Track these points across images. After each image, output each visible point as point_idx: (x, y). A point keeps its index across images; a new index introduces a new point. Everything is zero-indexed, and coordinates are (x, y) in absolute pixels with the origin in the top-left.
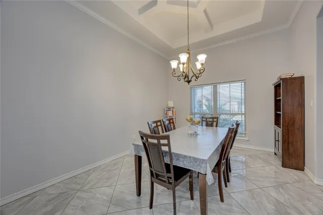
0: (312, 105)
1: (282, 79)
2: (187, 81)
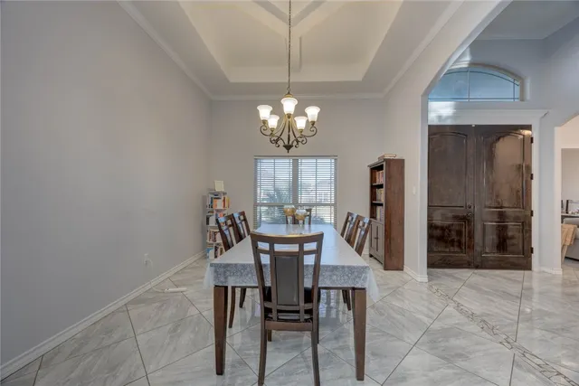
0: (414, 192)
1: (385, 160)
2: (285, 146)
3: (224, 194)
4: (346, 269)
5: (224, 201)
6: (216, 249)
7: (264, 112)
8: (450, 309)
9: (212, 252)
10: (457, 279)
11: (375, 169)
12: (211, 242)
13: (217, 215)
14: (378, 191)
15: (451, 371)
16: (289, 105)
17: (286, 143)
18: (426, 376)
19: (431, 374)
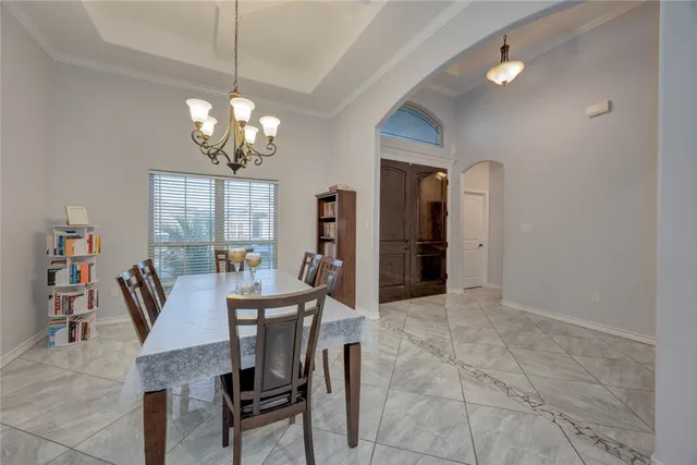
1: (338, 191)
2: (230, 165)
3: (90, 229)
4: (342, 324)
5: (90, 242)
6: (72, 326)
7: (199, 110)
8: (405, 342)
9: (63, 332)
10: (401, 311)
11: (324, 200)
12: (60, 315)
13: (73, 267)
14: (326, 225)
15: (424, 402)
16: (242, 109)
17: (232, 161)
18: (407, 415)
19: (412, 411)
